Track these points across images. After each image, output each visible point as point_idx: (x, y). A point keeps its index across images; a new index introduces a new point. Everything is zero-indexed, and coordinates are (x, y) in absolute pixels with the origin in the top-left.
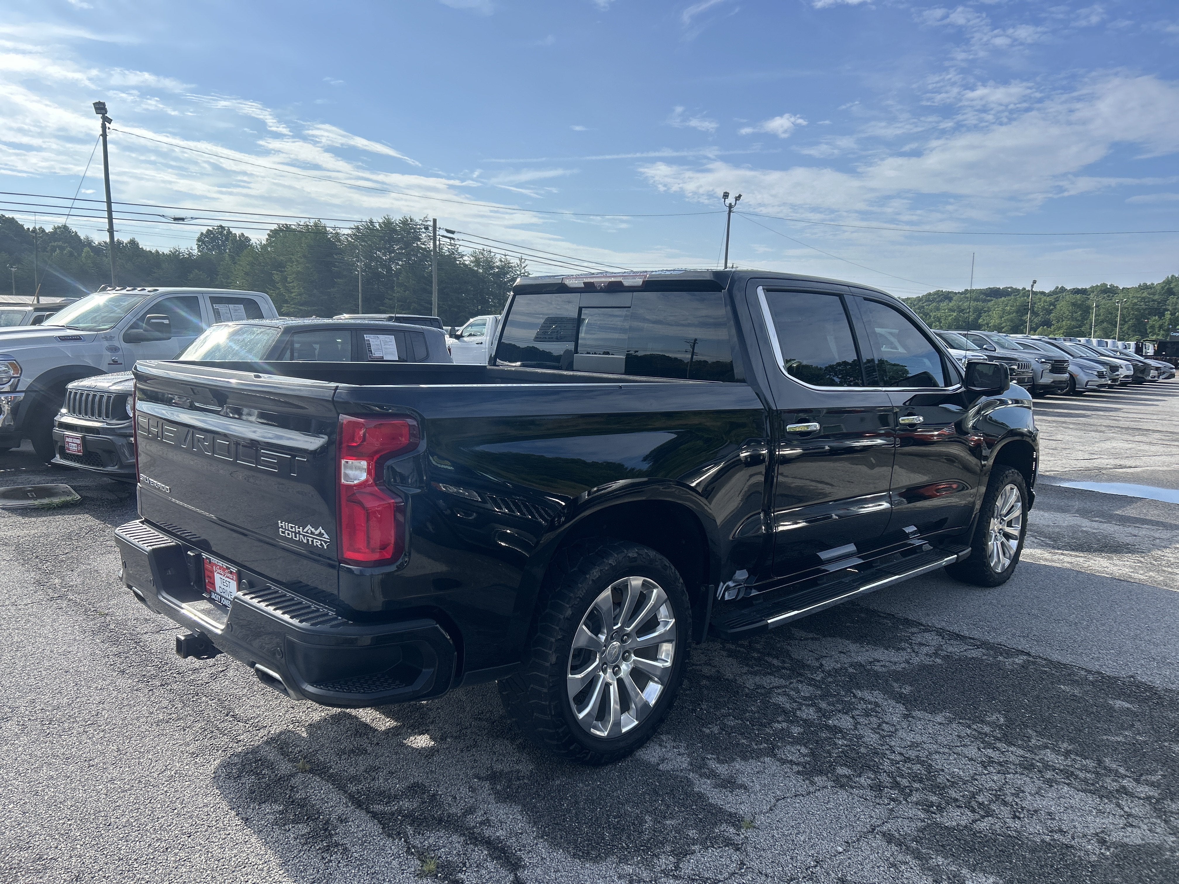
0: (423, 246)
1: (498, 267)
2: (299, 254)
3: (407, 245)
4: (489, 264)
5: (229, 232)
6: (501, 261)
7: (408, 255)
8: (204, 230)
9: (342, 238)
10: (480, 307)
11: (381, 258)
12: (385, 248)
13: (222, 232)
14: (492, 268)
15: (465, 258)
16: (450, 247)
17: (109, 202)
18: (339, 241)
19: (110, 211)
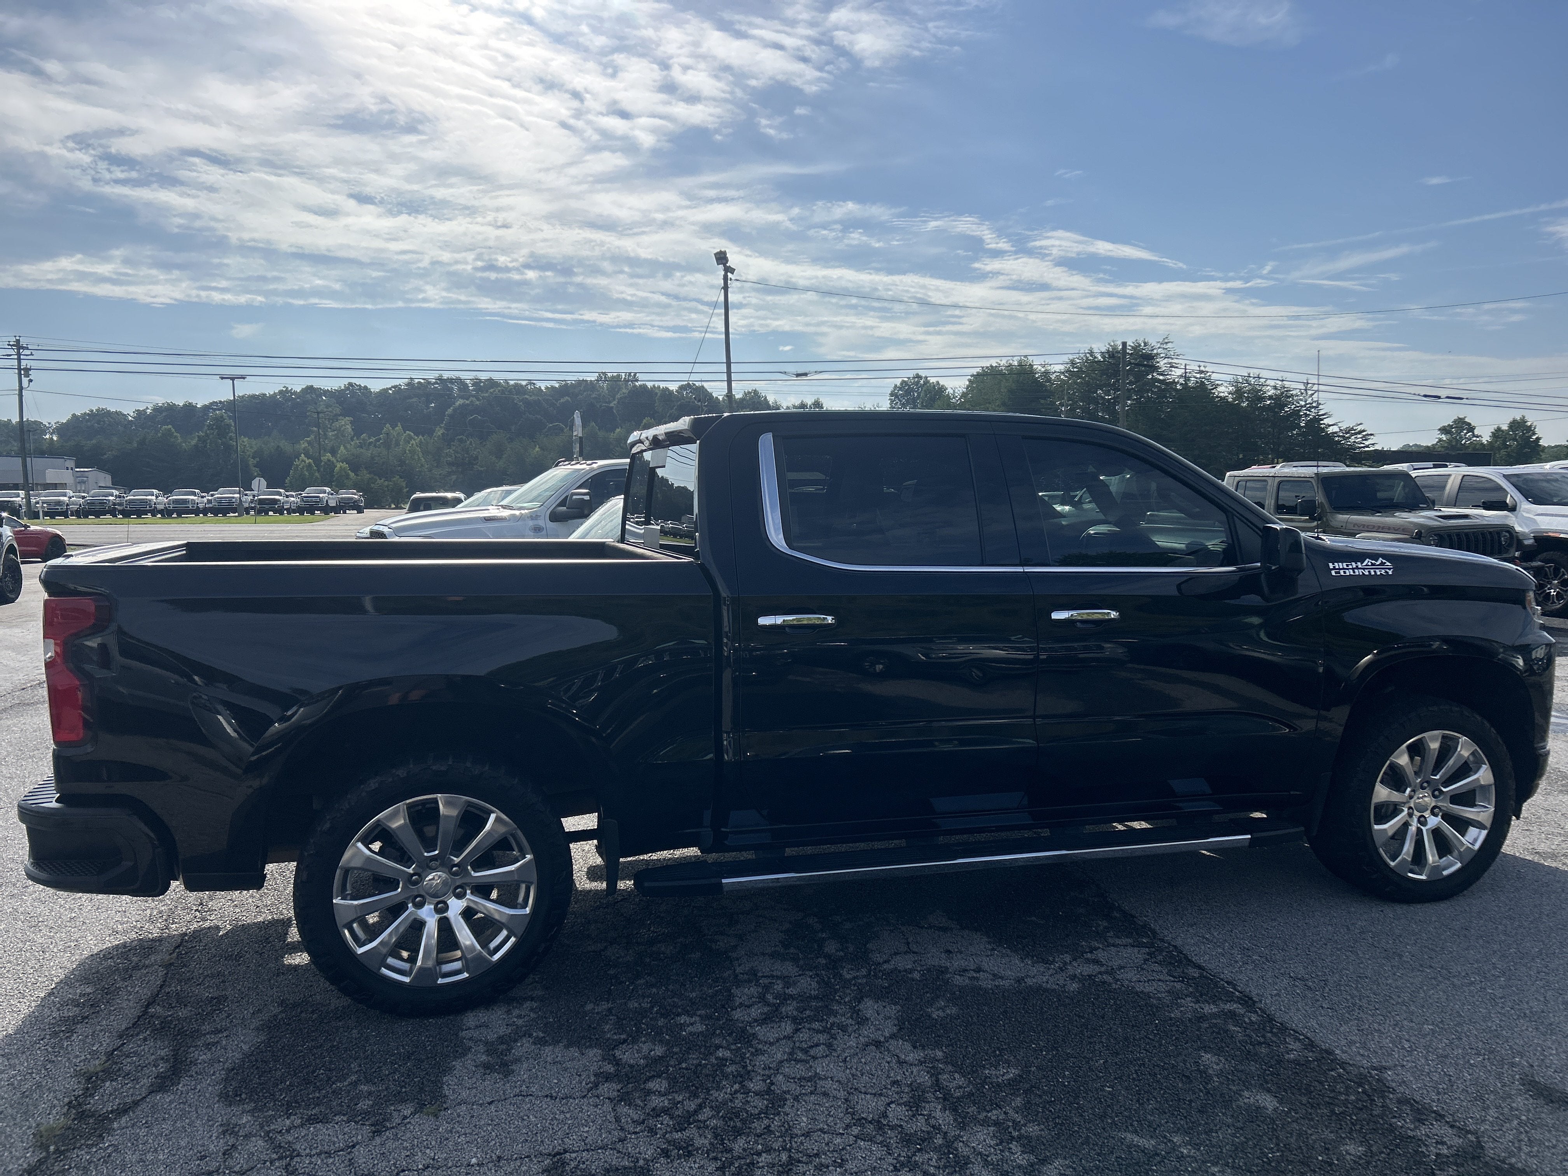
0: (1161, 378)
1: (1270, 398)
2: (998, 403)
3: (1140, 377)
4: (1256, 396)
5: (927, 382)
6: (1275, 388)
7: (1140, 392)
8: (898, 382)
9: (1053, 377)
10: (1241, 456)
11: (1103, 398)
12: (1109, 385)
13: (918, 382)
14: (1262, 399)
15: (1220, 389)
16: (1198, 376)
17: (729, 363)
18: (1049, 380)
19: (729, 373)
